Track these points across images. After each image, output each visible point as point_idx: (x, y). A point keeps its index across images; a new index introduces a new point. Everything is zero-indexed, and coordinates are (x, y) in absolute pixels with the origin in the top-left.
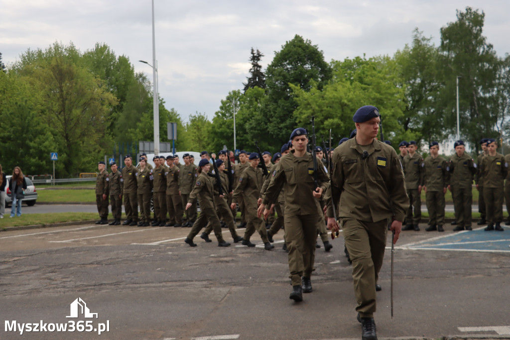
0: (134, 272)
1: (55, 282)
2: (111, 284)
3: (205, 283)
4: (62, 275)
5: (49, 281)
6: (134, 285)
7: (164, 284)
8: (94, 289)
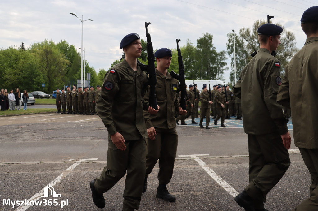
0: (66, 133)
1: (35, 137)
2: (56, 138)
3: (91, 138)
4: (38, 134)
5: (32, 136)
6: (65, 138)
7: (76, 138)
8: (49, 140)
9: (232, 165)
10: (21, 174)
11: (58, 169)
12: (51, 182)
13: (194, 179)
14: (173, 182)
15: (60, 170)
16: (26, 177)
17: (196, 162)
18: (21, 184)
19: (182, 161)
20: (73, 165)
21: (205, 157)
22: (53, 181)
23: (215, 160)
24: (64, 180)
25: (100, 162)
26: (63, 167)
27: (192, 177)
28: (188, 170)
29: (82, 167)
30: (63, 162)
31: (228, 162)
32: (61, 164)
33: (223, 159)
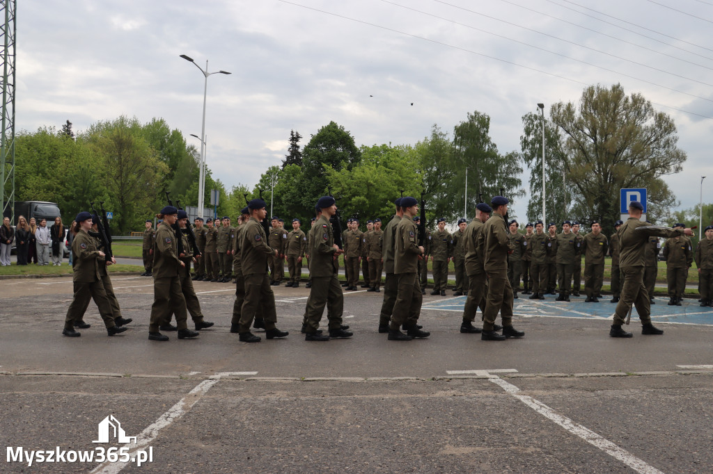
9: (581, 392)
10: (84, 398)
11: (170, 391)
12: (159, 417)
13: (504, 419)
14: (458, 426)
15: (175, 391)
16: (98, 404)
17: (494, 384)
18: (88, 418)
19: (460, 382)
20: (204, 382)
21: (511, 375)
22: (164, 415)
23: (538, 382)
24: (191, 415)
25: (264, 378)
26: (181, 387)
27: (497, 414)
28: (483, 401)
29: (226, 388)
30: (177, 377)
31: (571, 387)
32: (173, 380)
33: (556, 381)
